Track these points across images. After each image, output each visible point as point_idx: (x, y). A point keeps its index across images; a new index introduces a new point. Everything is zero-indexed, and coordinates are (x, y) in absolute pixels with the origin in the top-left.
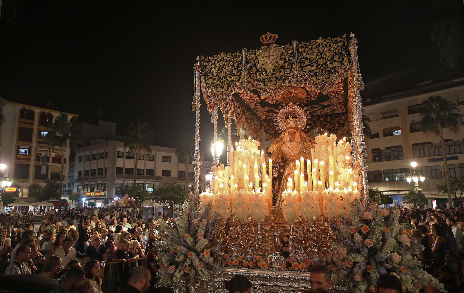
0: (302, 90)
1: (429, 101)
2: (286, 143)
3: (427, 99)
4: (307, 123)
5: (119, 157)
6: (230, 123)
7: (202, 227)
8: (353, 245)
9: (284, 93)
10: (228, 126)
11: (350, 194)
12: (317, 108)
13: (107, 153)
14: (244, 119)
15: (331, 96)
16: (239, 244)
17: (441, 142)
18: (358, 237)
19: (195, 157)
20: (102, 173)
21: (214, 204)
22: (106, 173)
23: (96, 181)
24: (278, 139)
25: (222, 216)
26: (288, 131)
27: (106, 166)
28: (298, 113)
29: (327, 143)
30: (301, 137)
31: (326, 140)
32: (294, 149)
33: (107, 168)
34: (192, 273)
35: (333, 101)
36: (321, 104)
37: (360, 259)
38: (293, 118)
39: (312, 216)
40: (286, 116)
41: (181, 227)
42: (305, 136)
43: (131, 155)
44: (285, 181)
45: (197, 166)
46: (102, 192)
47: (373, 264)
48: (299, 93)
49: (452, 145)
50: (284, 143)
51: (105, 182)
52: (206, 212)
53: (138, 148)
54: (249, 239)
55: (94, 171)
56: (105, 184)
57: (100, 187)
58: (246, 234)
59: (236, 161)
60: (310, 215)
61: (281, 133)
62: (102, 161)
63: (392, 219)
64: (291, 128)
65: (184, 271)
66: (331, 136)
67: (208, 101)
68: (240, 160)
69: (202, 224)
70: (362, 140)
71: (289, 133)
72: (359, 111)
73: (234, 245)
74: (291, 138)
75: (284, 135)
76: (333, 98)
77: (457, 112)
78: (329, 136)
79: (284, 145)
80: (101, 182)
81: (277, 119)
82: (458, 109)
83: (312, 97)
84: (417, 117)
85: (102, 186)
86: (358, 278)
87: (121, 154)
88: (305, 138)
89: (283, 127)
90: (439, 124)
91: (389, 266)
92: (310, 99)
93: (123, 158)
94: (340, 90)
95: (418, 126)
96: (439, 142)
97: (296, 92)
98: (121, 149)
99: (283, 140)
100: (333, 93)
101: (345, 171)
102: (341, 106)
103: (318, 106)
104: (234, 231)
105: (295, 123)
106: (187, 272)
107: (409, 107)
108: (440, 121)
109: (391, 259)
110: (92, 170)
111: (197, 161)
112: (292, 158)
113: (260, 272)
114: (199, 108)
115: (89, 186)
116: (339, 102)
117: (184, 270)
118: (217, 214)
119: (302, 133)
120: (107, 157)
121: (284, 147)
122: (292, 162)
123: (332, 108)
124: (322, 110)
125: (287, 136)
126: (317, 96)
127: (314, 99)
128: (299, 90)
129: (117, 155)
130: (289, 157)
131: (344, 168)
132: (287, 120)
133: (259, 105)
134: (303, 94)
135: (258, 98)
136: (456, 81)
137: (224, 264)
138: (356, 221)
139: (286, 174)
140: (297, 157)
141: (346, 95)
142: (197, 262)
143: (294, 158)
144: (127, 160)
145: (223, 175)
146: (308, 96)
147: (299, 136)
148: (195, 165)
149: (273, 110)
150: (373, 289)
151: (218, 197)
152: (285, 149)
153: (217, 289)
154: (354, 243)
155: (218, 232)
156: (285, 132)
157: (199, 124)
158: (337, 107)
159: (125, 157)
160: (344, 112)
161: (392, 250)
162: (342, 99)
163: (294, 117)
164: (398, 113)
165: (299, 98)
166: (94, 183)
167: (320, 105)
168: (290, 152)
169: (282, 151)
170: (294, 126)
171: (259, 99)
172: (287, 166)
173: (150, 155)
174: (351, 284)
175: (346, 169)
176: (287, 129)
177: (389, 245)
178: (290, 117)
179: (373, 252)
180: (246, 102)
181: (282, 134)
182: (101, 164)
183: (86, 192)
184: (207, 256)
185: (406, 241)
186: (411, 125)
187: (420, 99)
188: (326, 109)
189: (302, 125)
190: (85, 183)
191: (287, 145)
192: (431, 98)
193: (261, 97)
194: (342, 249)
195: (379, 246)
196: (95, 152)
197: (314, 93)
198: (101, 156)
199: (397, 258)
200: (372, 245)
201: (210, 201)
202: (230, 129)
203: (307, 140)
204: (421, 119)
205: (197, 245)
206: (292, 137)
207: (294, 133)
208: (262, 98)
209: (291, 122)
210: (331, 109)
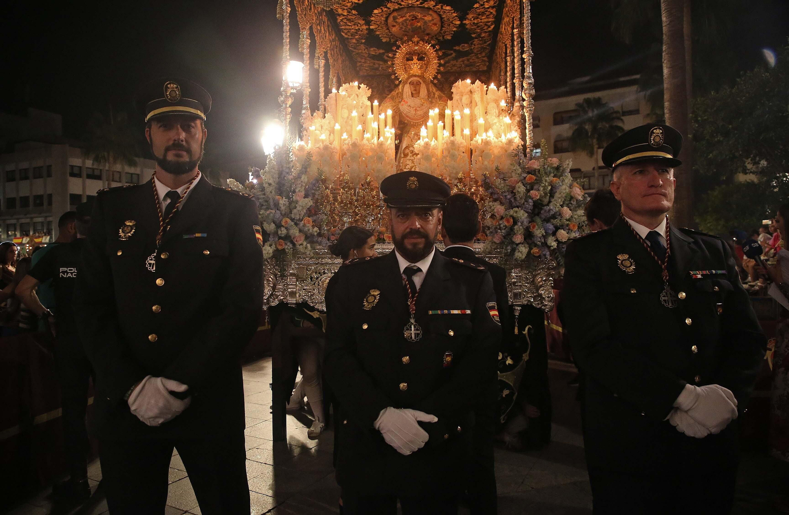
0: (435, 16)
1: (585, 105)
2: (406, 100)
3: (581, 101)
4: (438, 70)
5: (73, 175)
6: (323, 60)
7: (300, 185)
8: (513, 201)
9: (407, 19)
10: (319, 66)
11: (510, 142)
12: (449, 57)
13: (49, 167)
14: (340, 61)
15: (475, 34)
16: (354, 212)
17: (594, 169)
18: (521, 189)
19: (284, 91)
20: (42, 204)
21: (314, 158)
22: (50, 203)
23: (32, 218)
24: (394, 93)
25: (328, 176)
26: (409, 81)
27: (49, 192)
28: (425, 54)
29: (469, 93)
30: (428, 90)
31: (469, 88)
32: (418, 109)
33: (50, 196)
34: (288, 247)
35: (475, 45)
36: (457, 48)
37: (522, 215)
38: (419, 60)
39: (457, 173)
40: (407, 58)
41: (270, 184)
42: (434, 91)
43: (97, 173)
44: (402, 156)
45: (286, 104)
46: (44, 238)
47: (538, 220)
48: (430, 21)
49: (608, 175)
50: (402, 99)
51: (50, 219)
52: (303, 169)
53: (111, 159)
54: (369, 203)
55: (25, 201)
56: (49, 223)
57: (39, 228)
58: (364, 198)
59: (340, 111)
60: (454, 172)
61: (399, 85)
62: (39, 182)
63: (563, 171)
64: (415, 76)
65: (276, 247)
66: (476, 83)
67: (300, 9)
68: (345, 108)
69: (300, 182)
70: (528, 72)
71: (411, 83)
72: (528, 30)
73: (346, 213)
74: (414, 92)
75: (403, 87)
76: (476, 38)
77: (620, 124)
78: (473, 83)
79: (402, 103)
80: (40, 220)
81: (394, 63)
82: (622, 120)
83: (447, 33)
84: (565, 130)
85: (43, 226)
86: (518, 238)
87: (76, 171)
88: (434, 94)
89: (403, 76)
90: (595, 141)
91: (557, 222)
92: (443, 37)
93: (81, 177)
94: (489, 22)
95: (565, 144)
96: (590, 169)
97: (426, 18)
98: (76, 162)
99: (401, 95)
100: (478, 27)
101: (499, 122)
102: (484, 57)
103: (452, 52)
104: (346, 195)
105: (420, 68)
106: (280, 248)
107: (556, 114)
108: (596, 136)
109: (560, 214)
110: (21, 198)
111: (286, 97)
112: (413, 122)
113: (384, 247)
114: (288, 15)
115: (18, 227)
116: (482, 48)
117: (276, 245)
118: (320, 173)
119: (430, 85)
120: (49, 175)
121: (403, 105)
122: (414, 128)
123: (470, 59)
124: (454, 62)
125: (407, 89)
126: (454, 31)
127: (449, 38)
128: (431, 15)
129: (68, 170)
130: (410, 120)
131: (499, 116)
132: (410, 62)
133: (363, 41)
134: (435, 24)
135: (365, 27)
136: (622, 79)
137: (332, 240)
138: (518, 172)
139: (404, 146)
140: (422, 120)
141: (496, 33)
142: (294, 232)
143: (418, 123)
144: (89, 182)
145: (322, 127)
146: (441, 30)
147: (426, 89)
148: (284, 103)
149: (383, 54)
150: (536, 250)
151: (320, 149)
152: (404, 108)
153: (321, 275)
154: (515, 199)
155: (323, 197)
156: (405, 83)
157: (288, 40)
158: (478, 58)
159: (85, 176)
160: (485, 68)
161: (562, 203)
162: (488, 43)
163: (421, 59)
164: (539, 122)
165: (428, 32)
166: (28, 220)
167: (455, 51)
168: (412, 112)
169: (400, 110)
170: (419, 72)
171: (367, 29)
172: (406, 135)
173: (132, 174)
174: (509, 247)
175: (501, 118)
176: (408, 79)
177: (560, 196)
178: (415, 58)
179: (537, 209)
180: (343, 34)
181: (400, 87)
182: (39, 187)
183: (13, 237)
184: (309, 226)
185: (579, 195)
186: (556, 142)
187: (571, 102)
188: (461, 60)
189: (430, 74)
190: (9, 222)
191: (407, 103)
192: (588, 101)
193: (369, 25)
194: (499, 206)
195: (546, 200)
196: (25, 165)
197: (451, 25)
198: (38, 173)
199: (567, 212)
200: (538, 197)
201: (309, 154)
202: (322, 69)
203: (436, 96)
204: (569, 134)
205: (295, 211)
206: (416, 90)
207: (419, 84)
208: (371, 27)
209: (415, 67)
210: (468, 60)
